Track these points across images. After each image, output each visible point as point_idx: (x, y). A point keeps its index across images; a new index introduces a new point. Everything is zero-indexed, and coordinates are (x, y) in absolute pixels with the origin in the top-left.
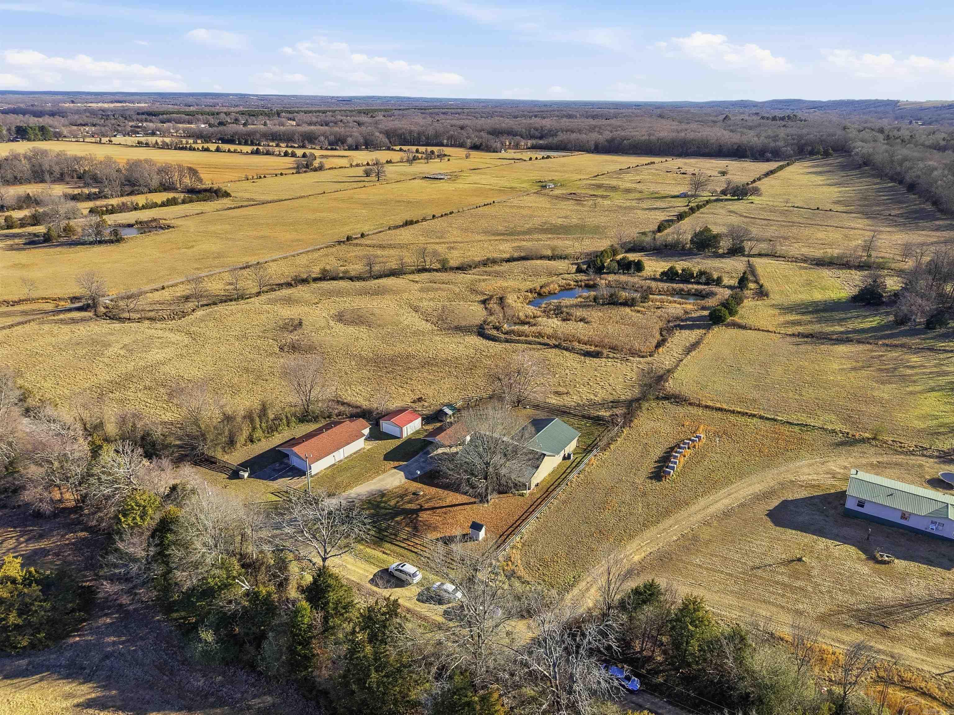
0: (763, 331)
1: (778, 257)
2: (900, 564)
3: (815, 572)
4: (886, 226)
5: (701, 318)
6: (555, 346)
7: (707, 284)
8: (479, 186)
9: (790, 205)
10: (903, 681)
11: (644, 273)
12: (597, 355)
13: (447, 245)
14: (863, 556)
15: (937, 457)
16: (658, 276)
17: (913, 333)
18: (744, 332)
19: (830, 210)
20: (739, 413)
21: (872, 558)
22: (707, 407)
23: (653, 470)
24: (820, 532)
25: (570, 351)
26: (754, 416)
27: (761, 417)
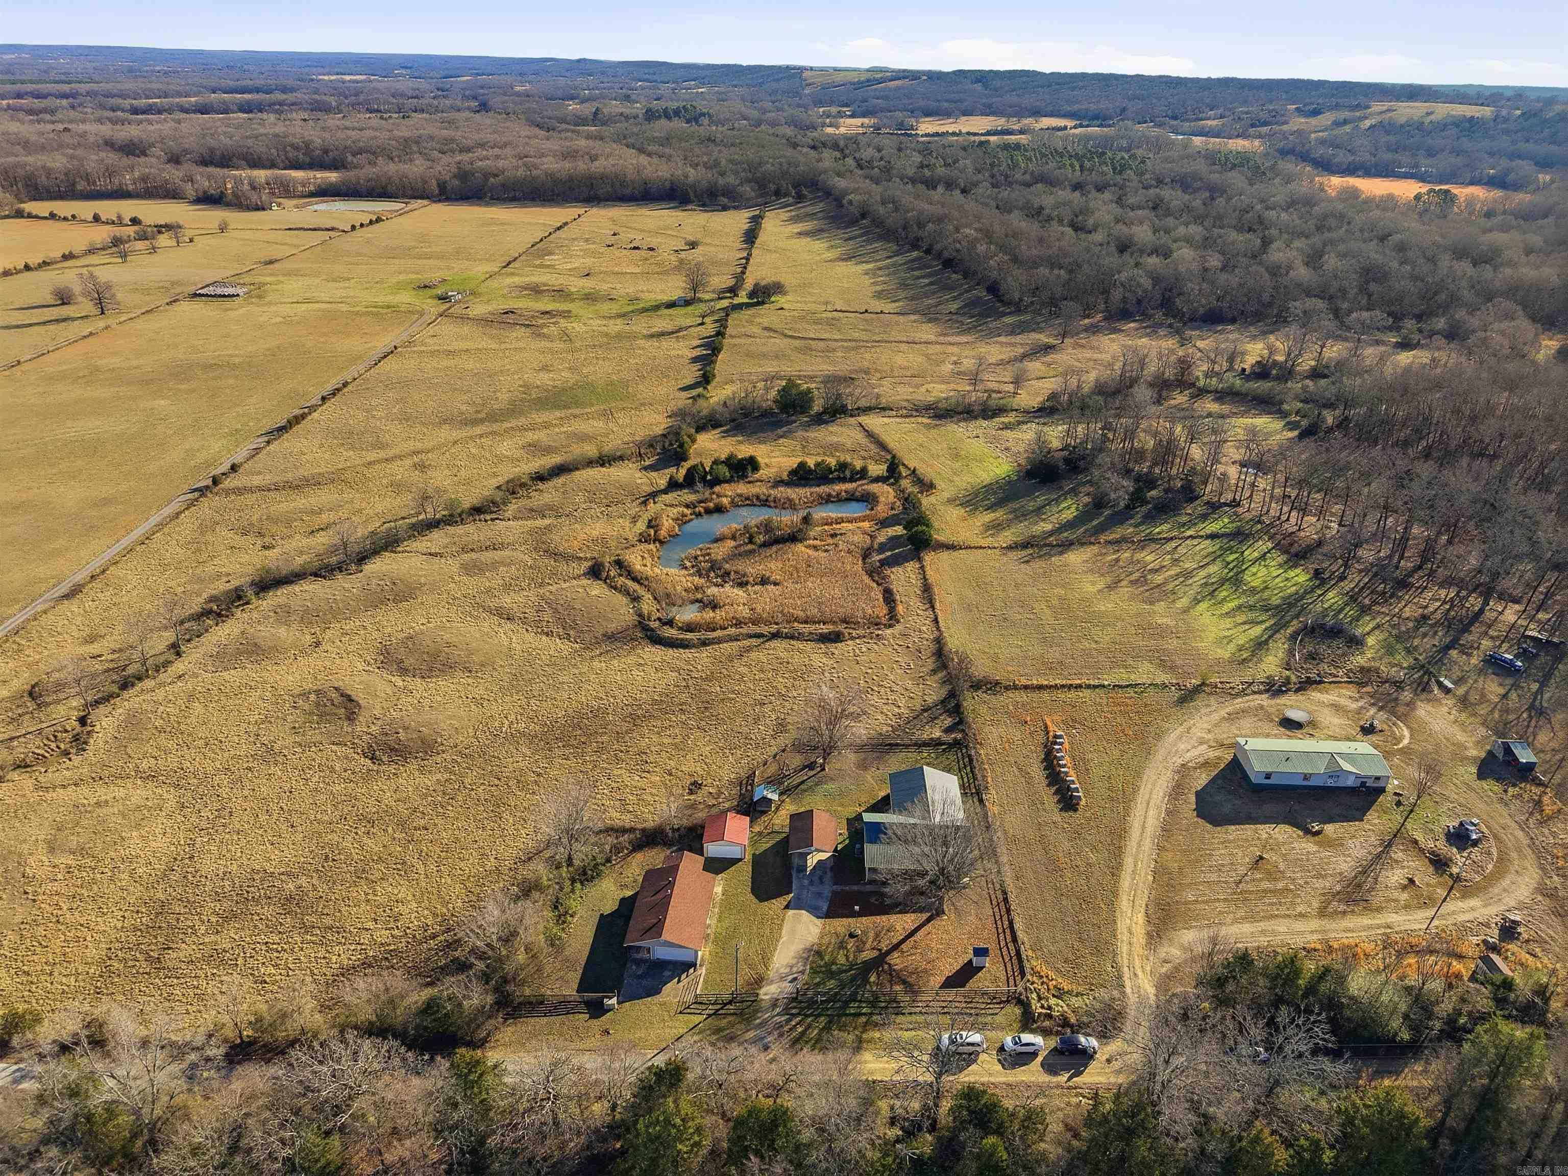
0: (976, 548)
1: (884, 409)
2: (1330, 829)
3: (1282, 867)
4: (959, 334)
5: (894, 541)
6: (775, 636)
7: (852, 480)
8: (317, 306)
9: (829, 308)
10: (1412, 947)
11: (763, 473)
12: (835, 638)
13: (408, 462)
14: (1300, 833)
15: (1267, 691)
16: (785, 477)
17: (1120, 518)
18: (956, 554)
19: (882, 312)
20: (1063, 686)
21: (1307, 832)
22: (1026, 687)
23: (1056, 798)
24: (1250, 819)
25: (798, 639)
26: (1080, 686)
27: (1089, 687)
